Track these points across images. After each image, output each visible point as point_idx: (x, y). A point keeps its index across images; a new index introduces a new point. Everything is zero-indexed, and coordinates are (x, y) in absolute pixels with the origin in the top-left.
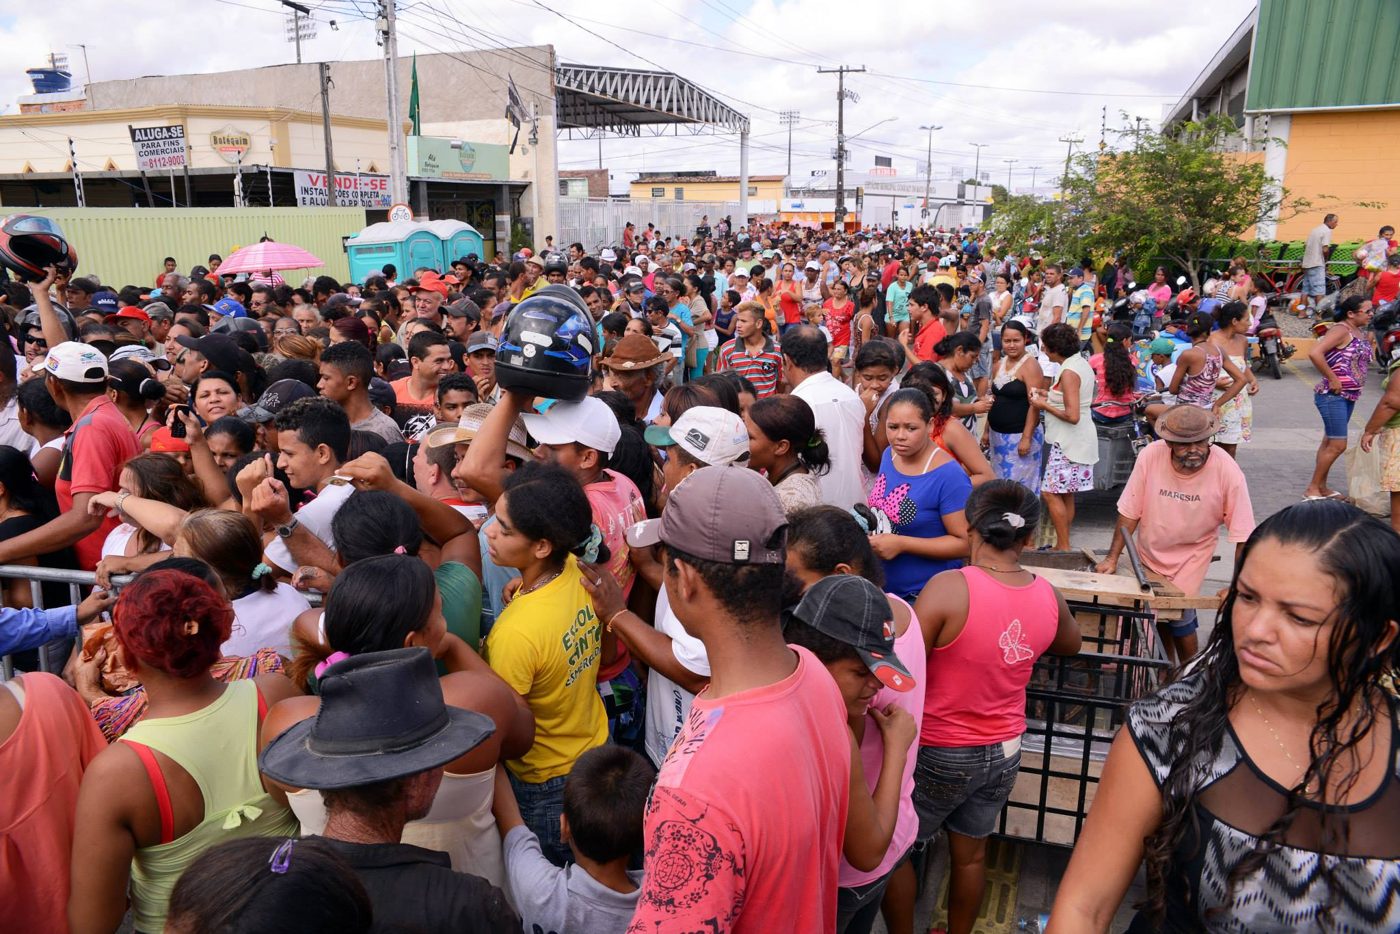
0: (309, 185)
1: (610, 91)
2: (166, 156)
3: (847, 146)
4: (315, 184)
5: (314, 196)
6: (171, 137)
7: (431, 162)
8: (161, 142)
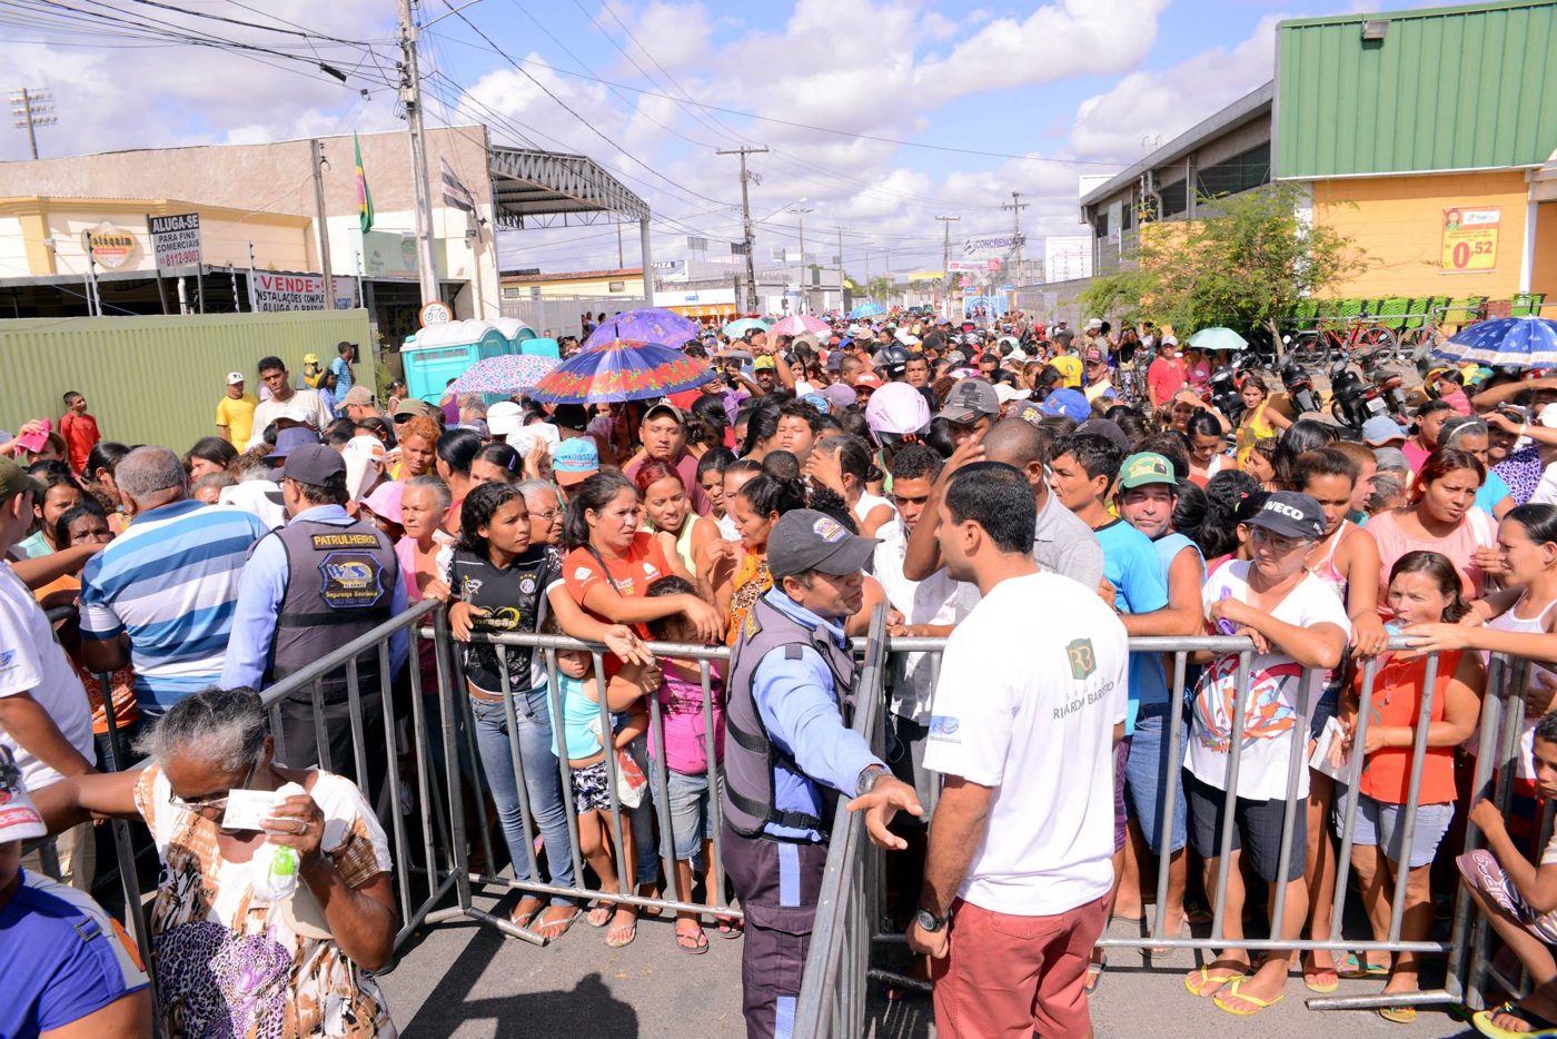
0: (262, 289)
1: (535, 176)
2: (182, 251)
3: (754, 231)
4: (268, 287)
5: (268, 301)
6: (187, 228)
7: (376, 259)
8: (178, 233)
